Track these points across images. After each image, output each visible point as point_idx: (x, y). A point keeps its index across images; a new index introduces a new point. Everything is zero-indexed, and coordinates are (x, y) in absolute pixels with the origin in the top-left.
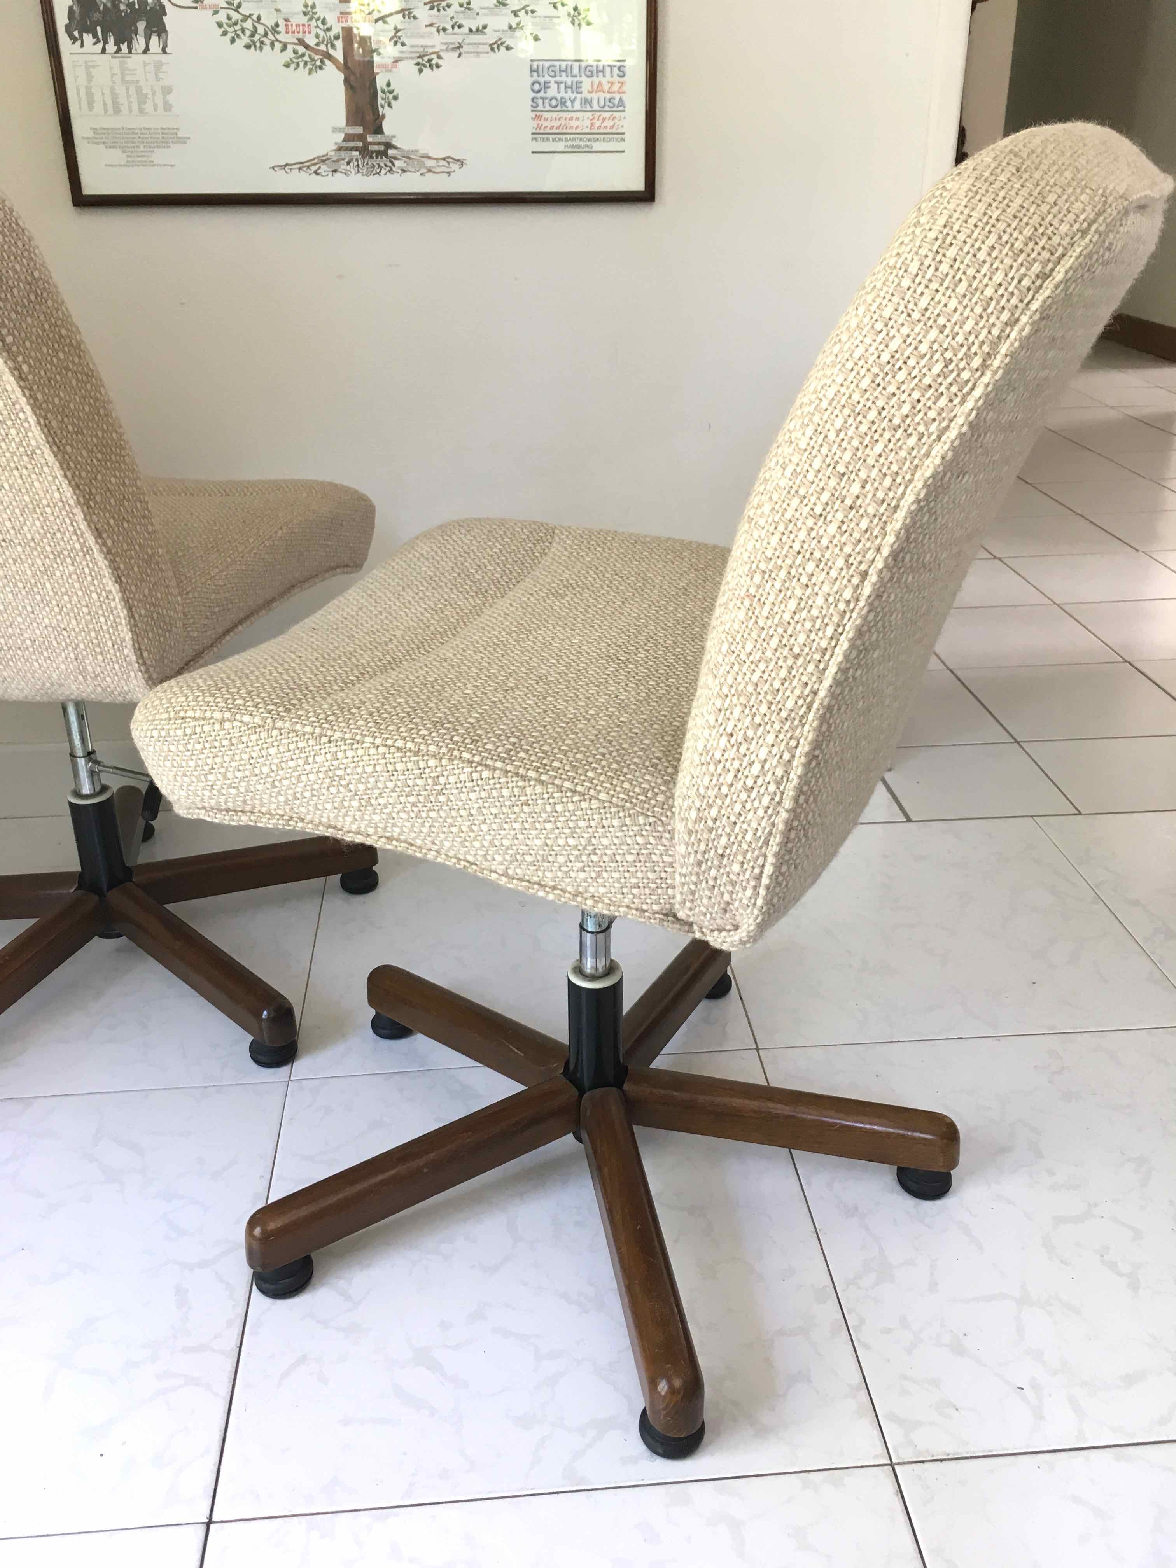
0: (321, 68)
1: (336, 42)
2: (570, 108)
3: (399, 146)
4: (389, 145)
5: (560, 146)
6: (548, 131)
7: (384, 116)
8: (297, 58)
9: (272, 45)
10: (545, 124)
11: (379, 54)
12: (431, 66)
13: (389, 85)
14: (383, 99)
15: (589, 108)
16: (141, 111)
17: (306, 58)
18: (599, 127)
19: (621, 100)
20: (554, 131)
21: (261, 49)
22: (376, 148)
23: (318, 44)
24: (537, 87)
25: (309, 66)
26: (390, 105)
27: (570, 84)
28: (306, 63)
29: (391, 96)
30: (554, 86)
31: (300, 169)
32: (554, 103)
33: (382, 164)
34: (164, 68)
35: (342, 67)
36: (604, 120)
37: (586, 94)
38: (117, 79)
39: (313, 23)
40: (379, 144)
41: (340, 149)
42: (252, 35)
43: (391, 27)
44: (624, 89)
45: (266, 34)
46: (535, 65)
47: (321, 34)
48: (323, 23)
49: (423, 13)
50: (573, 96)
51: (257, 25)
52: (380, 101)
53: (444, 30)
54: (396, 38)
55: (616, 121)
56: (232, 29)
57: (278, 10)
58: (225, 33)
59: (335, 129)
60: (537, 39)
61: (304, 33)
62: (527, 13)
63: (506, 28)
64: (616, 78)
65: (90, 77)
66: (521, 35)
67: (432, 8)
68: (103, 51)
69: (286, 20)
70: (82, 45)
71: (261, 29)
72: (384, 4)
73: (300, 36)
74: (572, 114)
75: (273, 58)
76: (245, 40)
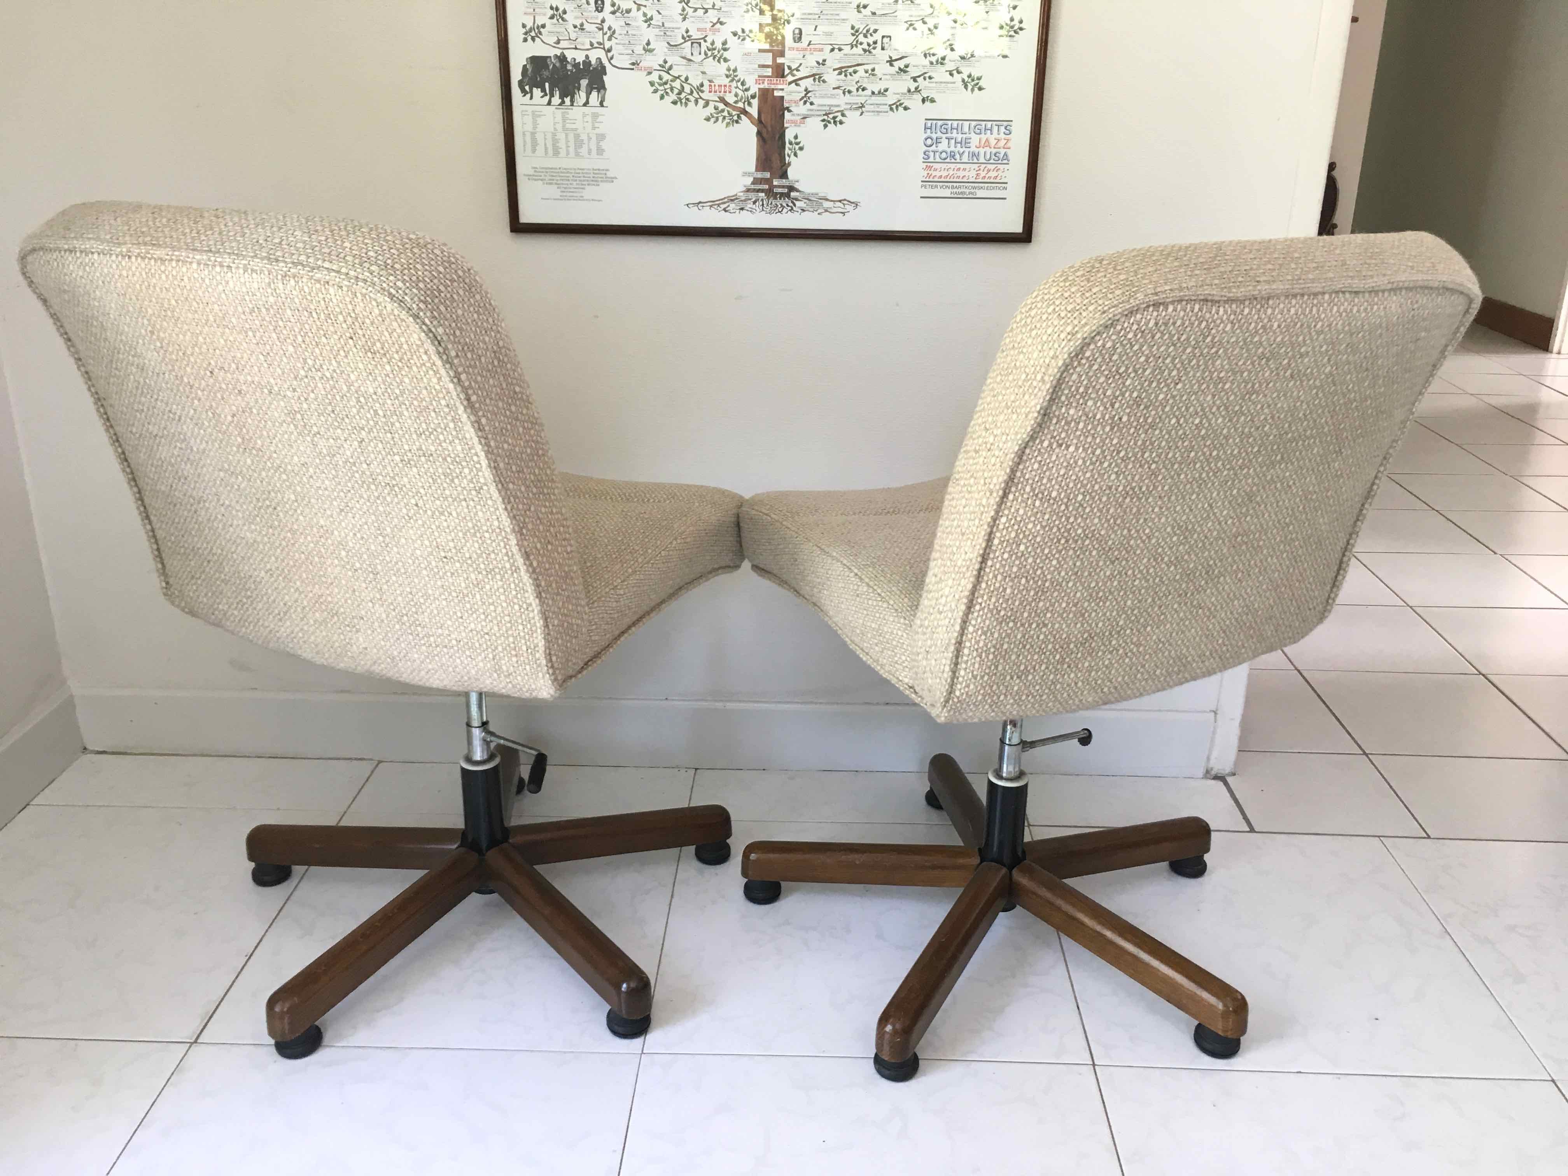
0: (737, 122)
1: (752, 101)
2: (958, 161)
3: (800, 189)
4: (792, 189)
5: (947, 193)
6: (936, 179)
7: (789, 164)
8: (718, 113)
9: (696, 102)
10: (934, 173)
11: (789, 111)
12: (835, 122)
13: (796, 137)
14: (790, 149)
15: (975, 161)
16: (577, 154)
17: (725, 114)
18: (984, 178)
19: (1005, 154)
20: (942, 180)
21: (686, 104)
22: (780, 190)
23: (736, 102)
24: (929, 142)
25: (727, 120)
26: (796, 155)
27: (959, 140)
28: (724, 118)
29: (797, 147)
30: (945, 142)
31: (711, 206)
32: (944, 155)
33: (784, 205)
34: (600, 119)
35: (756, 122)
36: (989, 171)
37: (973, 149)
38: (559, 127)
39: (734, 84)
40: (783, 187)
41: (748, 190)
42: (679, 93)
43: (802, 89)
44: (1009, 145)
45: (692, 92)
46: (929, 123)
47: (740, 93)
48: (743, 84)
49: (832, 78)
50: (961, 150)
51: (685, 85)
52: (787, 151)
53: (850, 92)
54: (806, 98)
55: (1000, 172)
56: (662, 88)
57: (703, 73)
58: (656, 91)
59: (745, 174)
60: (933, 101)
61: (725, 92)
62: (925, 79)
63: (906, 91)
64: (1002, 136)
65: (535, 125)
66: (918, 97)
67: (840, 74)
68: (549, 103)
69: (710, 81)
70: (531, 98)
71: (687, 89)
72: (798, 70)
73: (722, 94)
74: (959, 166)
75: (696, 112)
76: (673, 97)
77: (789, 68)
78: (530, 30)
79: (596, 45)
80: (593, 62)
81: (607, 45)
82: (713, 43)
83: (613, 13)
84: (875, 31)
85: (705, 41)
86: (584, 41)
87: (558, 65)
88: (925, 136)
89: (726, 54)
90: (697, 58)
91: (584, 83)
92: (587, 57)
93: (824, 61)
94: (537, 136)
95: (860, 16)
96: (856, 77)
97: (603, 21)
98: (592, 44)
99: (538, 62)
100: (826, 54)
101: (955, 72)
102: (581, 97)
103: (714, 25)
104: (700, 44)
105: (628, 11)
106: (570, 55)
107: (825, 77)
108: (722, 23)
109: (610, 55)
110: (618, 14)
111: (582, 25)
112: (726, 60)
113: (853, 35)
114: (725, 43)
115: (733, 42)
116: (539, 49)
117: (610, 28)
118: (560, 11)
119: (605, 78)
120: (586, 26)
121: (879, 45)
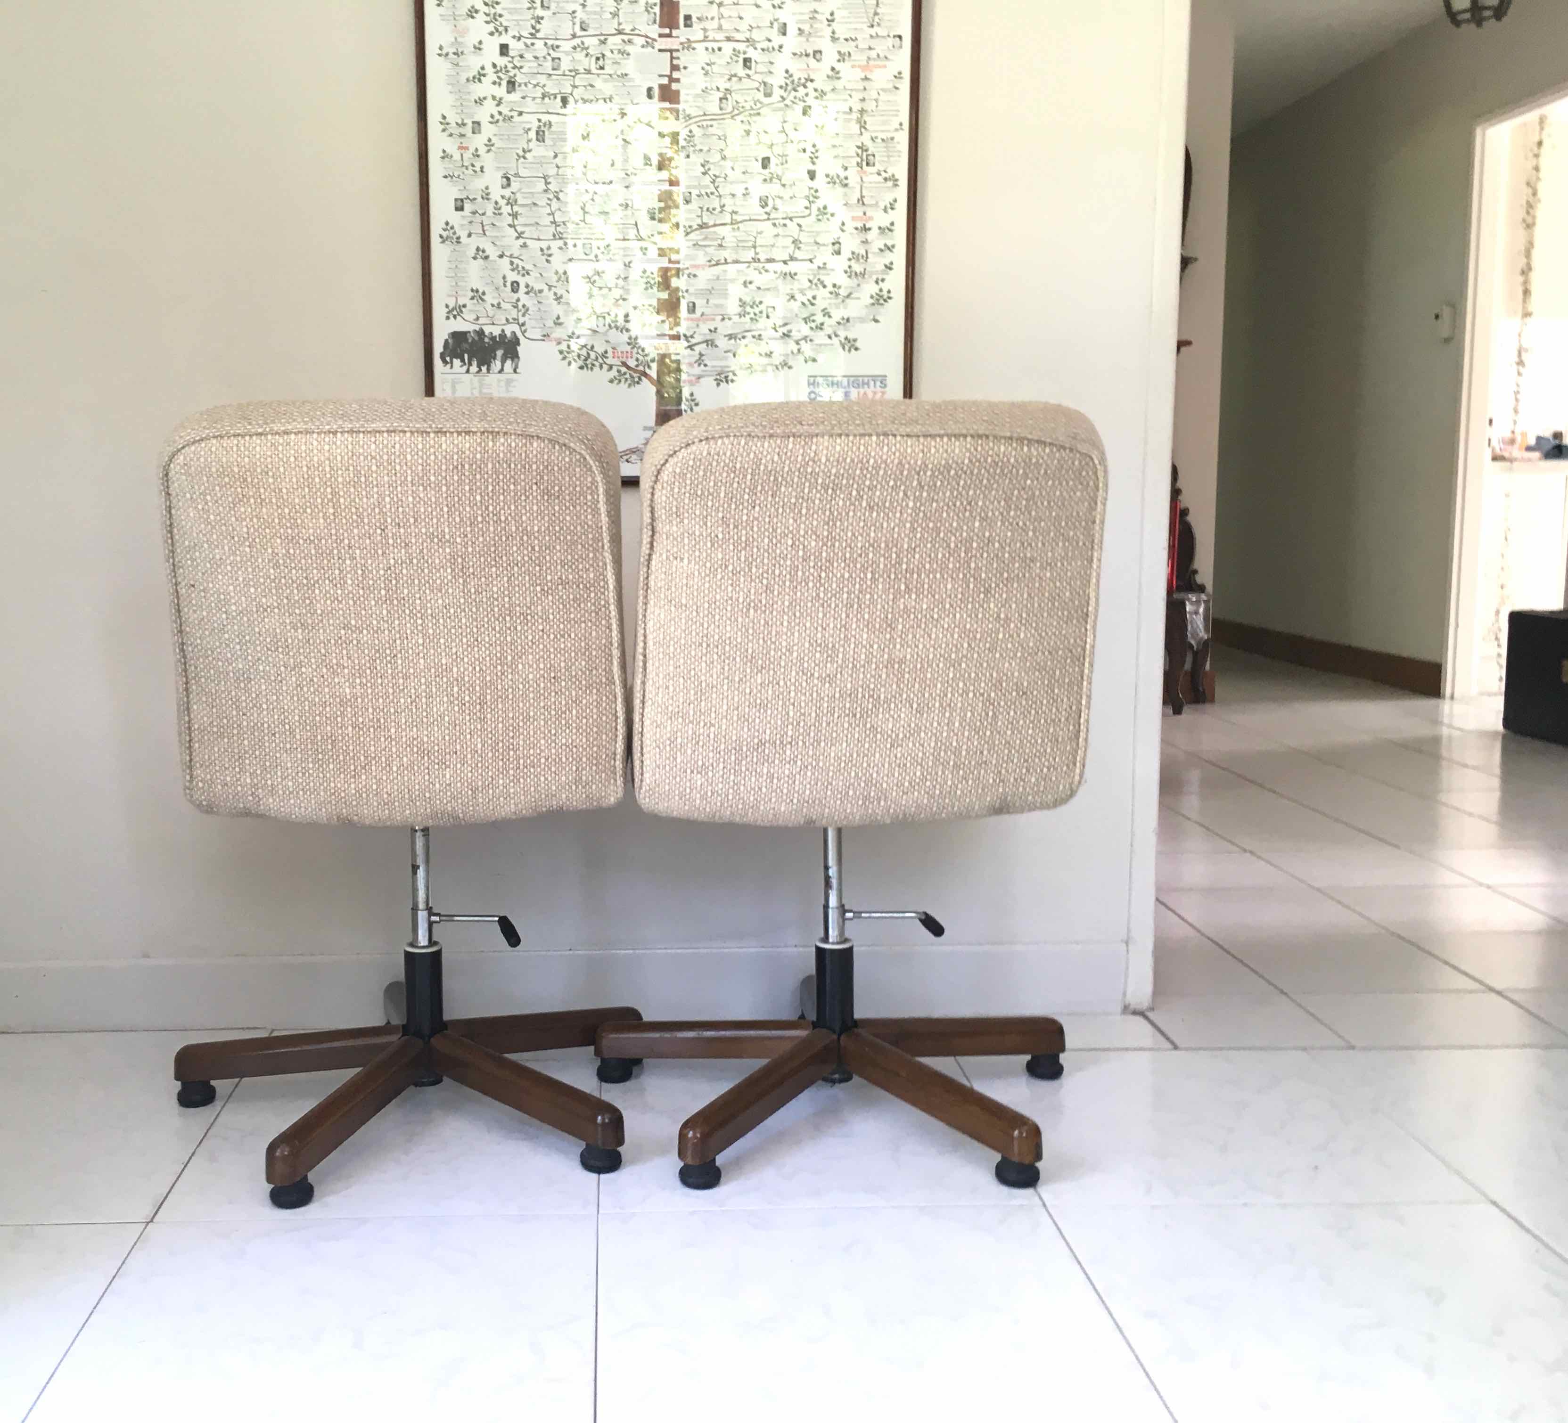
0: (638, 383)
1: (651, 364)
8: (620, 376)
9: (601, 367)
11: (685, 373)
12: (727, 382)
13: (692, 395)
14: (686, 404)
17: (627, 376)
21: (592, 369)
23: (637, 366)
24: (813, 396)
25: (629, 382)
26: (692, 411)
28: (626, 379)
29: (693, 403)
30: (825, 396)
34: (514, 384)
35: (655, 383)
38: (477, 392)
39: (635, 350)
42: (586, 360)
43: (696, 353)
44: (885, 397)
45: (597, 359)
46: (812, 379)
47: (641, 358)
48: (643, 350)
49: (723, 343)
51: (591, 353)
52: (685, 408)
53: (739, 354)
54: (700, 361)
56: (570, 356)
57: (607, 342)
58: (564, 358)
59: (647, 428)
60: (814, 361)
61: (627, 357)
62: (806, 342)
63: (789, 353)
64: (878, 389)
65: (455, 392)
66: (801, 358)
67: (730, 339)
68: (468, 372)
69: (614, 348)
70: (452, 367)
71: (593, 356)
72: (692, 337)
73: (624, 360)
75: (601, 376)
76: (580, 363)
77: (687, 335)
78: (453, 310)
79: (511, 321)
80: (509, 334)
81: (521, 321)
82: (616, 317)
83: (527, 293)
84: (761, 303)
85: (609, 314)
86: (501, 318)
88: (809, 390)
89: (628, 326)
90: (602, 329)
91: (500, 353)
92: (503, 331)
93: (716, 329)
95: (747, 290)
96: (745, 342)
97: (518, 300)
98: (507, 320)
99: (458, 337)
100: (717, 323)
101: (833, 336)
102: (497, 365)
103: (617, 300)
104: (604, 317)
105: (541, 291)
106: (487, 330)
107: (717, 342)
108: (624, 300)
109: (523, 328)
110: (531, 294)
111: (499, 304)
112: (628, 330)
113: (740, 306)
114: (627, 316)
115: (632, 315)
116: (459, 325)
117: (524, 306)
118: (480, 293)
119: (518, 348)
120: (503, 305)
121: (764, 315)
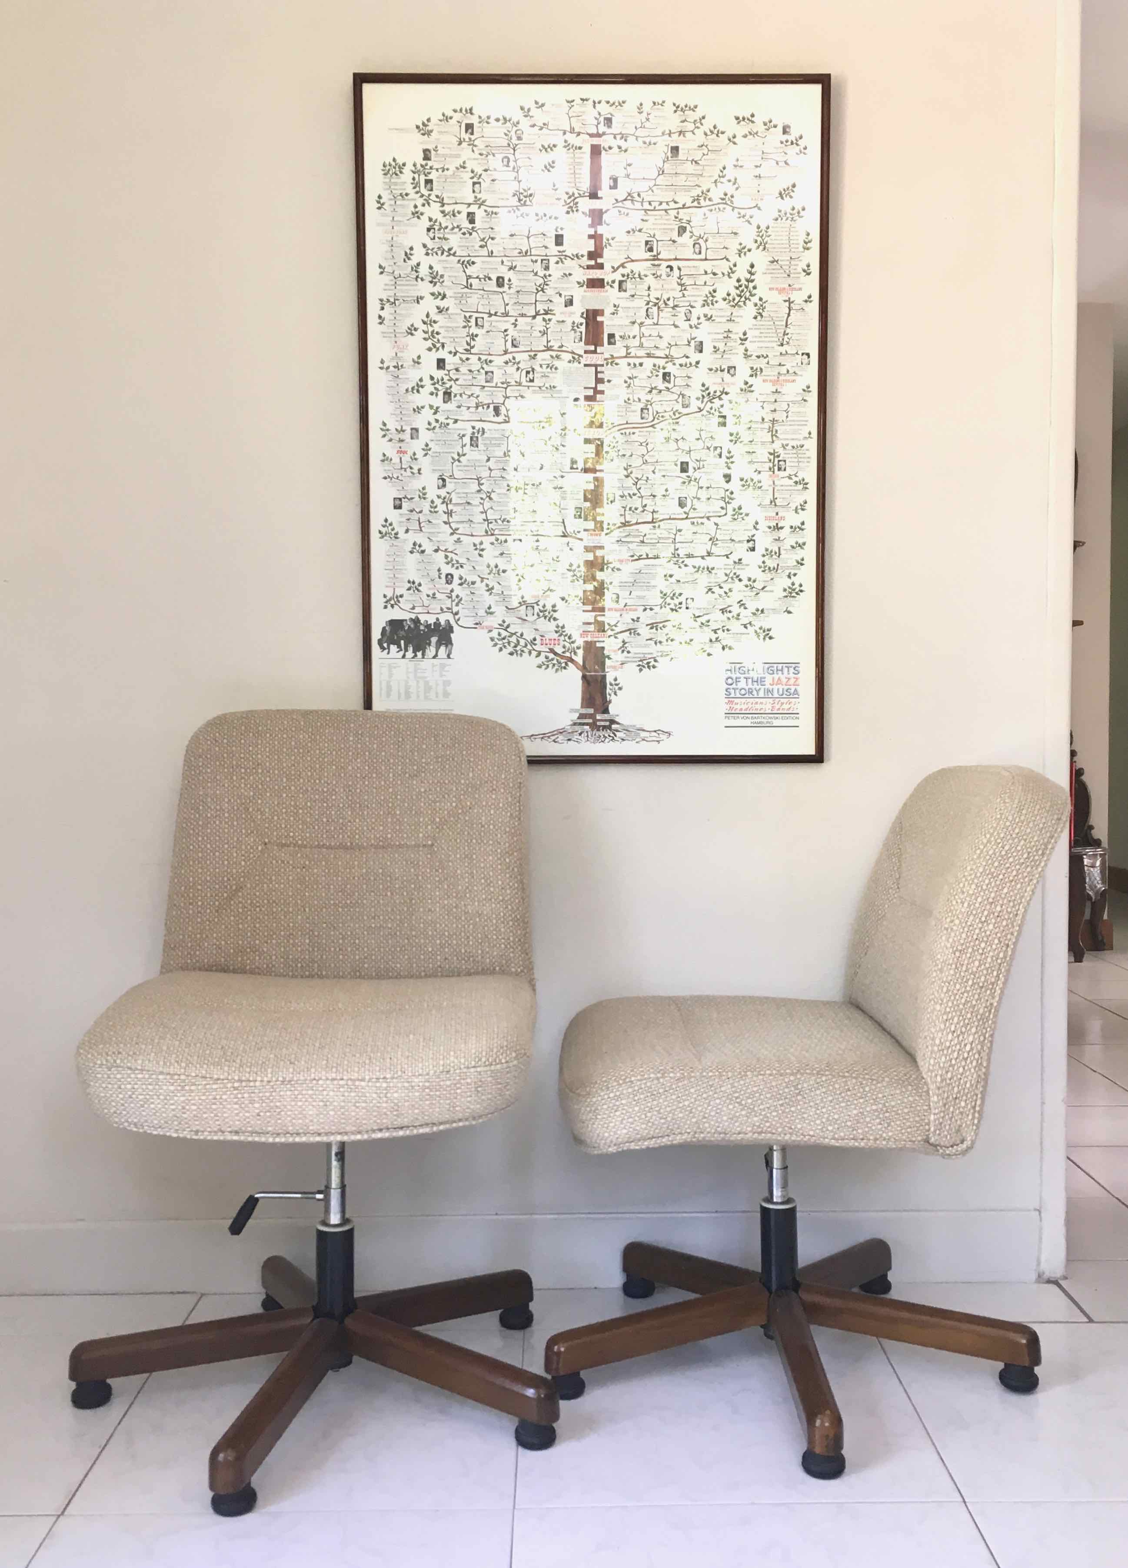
0: (565, 668)
1: (577, 651)
2: (756, 696)
3: (620, 722)
4: (613, 722)
5: (748, 722)
6: (737, 712)
7: (610, 702)
8: (548, 662)
9: (530, 653)
10: (736, 707)
11: (609, 658)
12: (649, 667)
13: (616, 680)
14: (610, 689)
15: (770, 696)
17: (555, 662)
18: (779, 709)
19: (796, 690)
20: (743, 712)
21: (521, 655)
22: (603, 723)
23: (563, 652)
24: (730, 681)
25: (556, 667)
26: (615, 694)
27: (755, 679)
28: (554, 665)
29: (617, 687)
30: (743, 681)
31: (542, 739)
32: (743, 692)
33: (606, 735)
34: (447, 668)
35: (581, 668)
36: (782, 704)
37: (768, 686)
38: (411, 676)
39: (562, 638)
40: (606, 720)
41: (575, 724)
42: (515, 647)
43: (620, 641)
44: (799, 682)
45: (526, 646)
46: (729, 666)
47: (567, 645)
48: (569, 638)
49: (645, 632)
50: (758, 688)
51: (520, 640)
52: (608, 691)
53: (660, 642)
54: (623, 648)
55: (792, 705)
56: (500, 642)
57: (536, 630)
58: (495, 645)
59: (573, 711)
60: (730, 648)
61: (554, 644)
62: (723, 631)
63: (708, 641)
64: (792, 675)
65: (391, 675)
66: (718, 646)
67: (652, 628)
68: (404, 657)
69: (542, 636)
70: (388, 653)
71: (522, 642)
72: (616, 626)
73: (551, 647)
74: (757, 700)
75: (529, 661)
76: (510, 649)
77: (609, 624)
78: (390, 600)
79: (445, 610)
80: (443, 623)
82: (544, 606)
83: (461, 584)
84: (680, 594)
85: (538, 605)
86: (435, 607)
87: (412, 626)
88: (727, 676)
89: (555, 615)
90: (530, 618)
91: (434, 640)
92: (438, 619)
93: (638, 618)
94: (392, 683)
95: (667, 583)
96: (665, 630)
97: (452, 591)
98: (442, 609)
99: (395, 624)
100: (639, 613)
101: (748, 626)
102: (431, 651)
103: (545, 592)
104: (533, 607)
105: (473, 583)
106: (423, 618)
107: (639, 631)
108: (551, 591)
109: (457, 617)
110: (464, 585)
111: (434, 594)
112: (555, 619)
113: (662, 598)
114: (554, 606)
115: (560, 605)
116: (397, 614)
117: (457, 596)
118: (416, 584)
119: (452, 635)
120: (437, 595)
121: (684, 606)
